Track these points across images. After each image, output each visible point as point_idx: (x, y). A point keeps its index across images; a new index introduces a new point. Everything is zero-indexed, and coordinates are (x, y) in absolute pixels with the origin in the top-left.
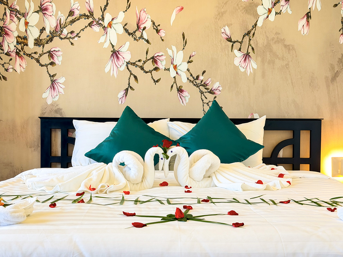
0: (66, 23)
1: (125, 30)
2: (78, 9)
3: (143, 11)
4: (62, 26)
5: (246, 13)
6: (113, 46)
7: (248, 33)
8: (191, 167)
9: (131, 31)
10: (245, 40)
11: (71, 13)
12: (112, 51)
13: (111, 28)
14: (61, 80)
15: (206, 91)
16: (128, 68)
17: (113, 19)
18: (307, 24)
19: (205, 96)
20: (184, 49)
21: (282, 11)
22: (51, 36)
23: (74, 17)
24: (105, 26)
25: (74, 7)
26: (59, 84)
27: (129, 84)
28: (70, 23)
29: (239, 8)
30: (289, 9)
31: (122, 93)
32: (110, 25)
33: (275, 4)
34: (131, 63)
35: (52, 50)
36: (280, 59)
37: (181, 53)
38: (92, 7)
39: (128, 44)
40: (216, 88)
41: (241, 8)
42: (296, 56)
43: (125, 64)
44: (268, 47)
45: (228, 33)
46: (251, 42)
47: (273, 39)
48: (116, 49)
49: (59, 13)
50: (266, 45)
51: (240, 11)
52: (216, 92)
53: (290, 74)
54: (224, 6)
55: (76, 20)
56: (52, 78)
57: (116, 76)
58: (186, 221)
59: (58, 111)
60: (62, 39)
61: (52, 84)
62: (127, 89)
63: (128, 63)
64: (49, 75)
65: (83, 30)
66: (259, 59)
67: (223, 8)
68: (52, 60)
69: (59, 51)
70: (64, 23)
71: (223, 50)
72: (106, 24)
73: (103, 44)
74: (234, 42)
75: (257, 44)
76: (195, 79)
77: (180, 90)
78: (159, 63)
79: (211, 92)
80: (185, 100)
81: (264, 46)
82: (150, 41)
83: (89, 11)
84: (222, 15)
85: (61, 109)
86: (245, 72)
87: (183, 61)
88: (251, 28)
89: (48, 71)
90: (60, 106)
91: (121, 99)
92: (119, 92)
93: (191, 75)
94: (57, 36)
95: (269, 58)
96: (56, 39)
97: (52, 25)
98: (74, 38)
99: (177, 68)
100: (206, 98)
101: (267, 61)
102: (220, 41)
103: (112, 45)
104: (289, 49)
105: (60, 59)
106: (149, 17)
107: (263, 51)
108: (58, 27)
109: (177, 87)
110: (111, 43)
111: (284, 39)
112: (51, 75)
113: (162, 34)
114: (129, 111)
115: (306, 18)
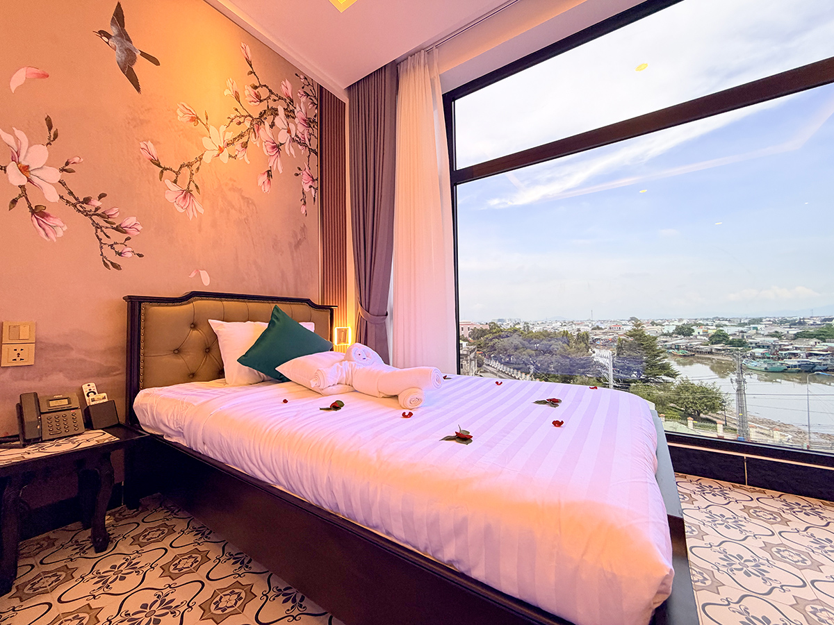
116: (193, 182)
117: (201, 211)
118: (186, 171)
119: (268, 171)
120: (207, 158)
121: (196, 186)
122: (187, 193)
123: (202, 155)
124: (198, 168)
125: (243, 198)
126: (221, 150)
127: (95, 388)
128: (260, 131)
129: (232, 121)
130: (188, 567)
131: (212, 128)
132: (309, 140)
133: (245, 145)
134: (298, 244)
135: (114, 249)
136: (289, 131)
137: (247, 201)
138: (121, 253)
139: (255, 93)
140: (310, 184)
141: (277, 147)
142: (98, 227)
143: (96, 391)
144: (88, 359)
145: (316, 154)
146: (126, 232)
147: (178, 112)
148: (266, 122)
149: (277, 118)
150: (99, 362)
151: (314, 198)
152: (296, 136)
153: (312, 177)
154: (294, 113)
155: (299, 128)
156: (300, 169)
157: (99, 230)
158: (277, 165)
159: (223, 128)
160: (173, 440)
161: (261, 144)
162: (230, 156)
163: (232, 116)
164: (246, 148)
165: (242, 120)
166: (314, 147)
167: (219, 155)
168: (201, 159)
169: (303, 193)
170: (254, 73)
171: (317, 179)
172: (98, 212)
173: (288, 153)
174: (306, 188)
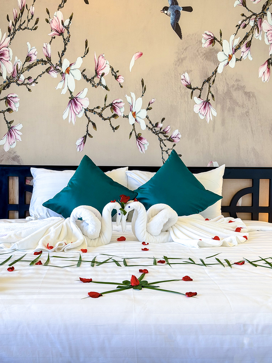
0: (23, 68)
1: (84, 76)
2: (35, 54)
3: (101, 57)
4: (19, 71)
5: (206, 59)
6: (71, 93)
7: (208, 80)
8: (148, 221)
9: (89, 77)
10: (205, 87)
11: (28, 58)
12: (70, 98)
13: (69, 74)
14: (18, 127)
15: (165, 138)
16: (86, 115)
17: (71, 65)
18: (268, 71)
19: (164, 144)
20: (143, 95)
21: (243, 58)
22: (8, 82)
23: (31, 63)
24: (62, 72)
25: (31, 52)
26: (16, 131)
27: (87, 131)
28: (27, 68)
29: (199, 54)
30: (249, 56)
31: (80, 141)
32: (68, 71)
33: (236, 50)
34: (89, 110)
35: (9, 96)
36: (240, 106)
37: (140, 100)
38: (49, 52)
39: (86, 90)
40: (175, 135)
41: (201, 55)
42: (257, 104)
43: (84, 110)
44: (228, 94)
45: (188, 80)
46: (211, 89)
47: (233, 86)
48: (74, 95)
49: (16, 58)
50: (226, 92)
51: (200, 57)
52: (175, 139)
53: (250, 122)
54: (184, 52)
55: (33, 65)
56: (9, 125)
57: (74, 123)
58: (141, 289)
59: (15, 158)
60: (19, 85)
61: (9, 131)
62: (85, 137)
63: (86, 110)
64: (7, 121)
65: (40, 76)
66: (219, 106)
67: (182, 54)
68: (9, 107)
69: (16, 97)
70: (21, 69)
71: (183, 97)
72: (64, 69)
73: (61, 90)
74: (194, 89)
75: (217, 92)
76: (154, 127)
77: (139, 138)
78: (118, 109)
79: (171, 140)
80: (144, 148)
81: (224, 92)
82: (109, 88)
83: (47, 57)
84: (182, 60)
85: (18, 157)
86: (205, 120)
87: (142, 108)
88: (211, 74)
89: (5, 118)
90: (18, 154)
91: (79, 146)
92: (78, 139)
93: (150, 122)
94: (14, 82)
95: (229, 105)
96: (13, 85)
97: (9, 71)
98: (31, 84)
99: (137, 115)
100: (165, 146)
101: (227, 108)
102: (180, 88)
103: (70, 91)
104: (249, 96)
105: (18, 105)
106: (108, 63)
107: (223, 98)
108: (14, 73)
109: (136, 134)
110: (69, 90)
111: (244, 86)
112: (9, 121)
113: (121, 80)
114: (87, 160)
115: (266, 64)
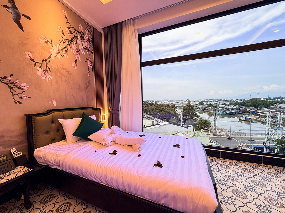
116: (48, 67)
117: (52, 78)
118: (45, 63)
119: (75, 61)
120: (52, 57)
121: (49, 69)
122: (46, 72)
123: (51, 56)
124: (49, 61)
125: (67, 71)
126: (58, 54)
127: (16, 150)
128: (72, 45)
129: (61, 42)
130: (66, 209)
131: (53, 45)
132: (90, 48)
133: (66, 51)
134: (88, 87)
135: (18, 96)
136: (82, 45)
137: (69, 73)
138: (21, 97)
139: (69, 31)
140: (91, 64)
141: (78, 51)
142: (11, 88)
143: (16, 151)
144: (11, 139)
145: (92, 53)
146: (23, 89)
147: (40, 39)
148: (74, 42)
149: (78, 40)
150: (16, 140)
151: (92, 70)
152: (85, 46)
153: (91, 62)
154: (84, 38)
155: (86, 44)
156: (87, 59)
157: (11, 89)
158: (79, 58)
159: (58, 45)
160: (55, 167)
161: (72, 50)
162: (61, 56)
163: (61, 40)
164: (67, 52)
165: (65, 41)
166: (91, 51)
167: (57, 56)
168: (50, 58)
169: (88, 68)
170: (69, 22)
171: (93, 63)
172: (11, 82)
173: (83, 53)
174: (89, 66)
